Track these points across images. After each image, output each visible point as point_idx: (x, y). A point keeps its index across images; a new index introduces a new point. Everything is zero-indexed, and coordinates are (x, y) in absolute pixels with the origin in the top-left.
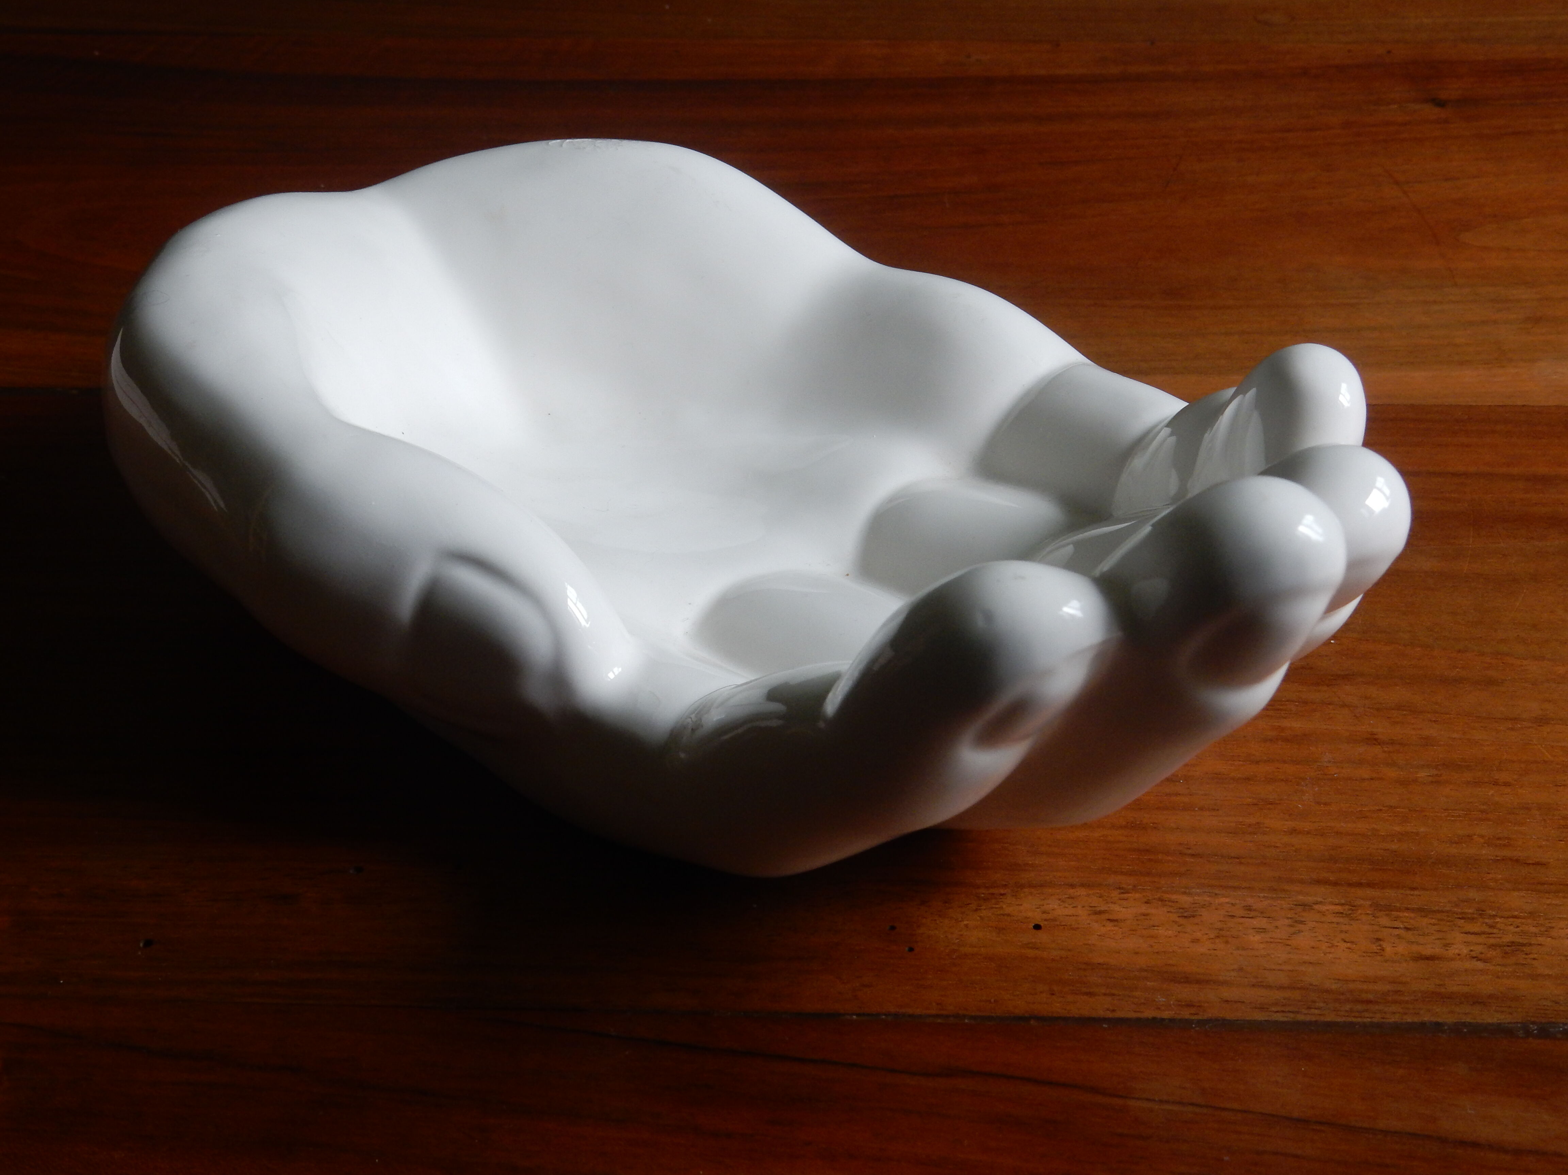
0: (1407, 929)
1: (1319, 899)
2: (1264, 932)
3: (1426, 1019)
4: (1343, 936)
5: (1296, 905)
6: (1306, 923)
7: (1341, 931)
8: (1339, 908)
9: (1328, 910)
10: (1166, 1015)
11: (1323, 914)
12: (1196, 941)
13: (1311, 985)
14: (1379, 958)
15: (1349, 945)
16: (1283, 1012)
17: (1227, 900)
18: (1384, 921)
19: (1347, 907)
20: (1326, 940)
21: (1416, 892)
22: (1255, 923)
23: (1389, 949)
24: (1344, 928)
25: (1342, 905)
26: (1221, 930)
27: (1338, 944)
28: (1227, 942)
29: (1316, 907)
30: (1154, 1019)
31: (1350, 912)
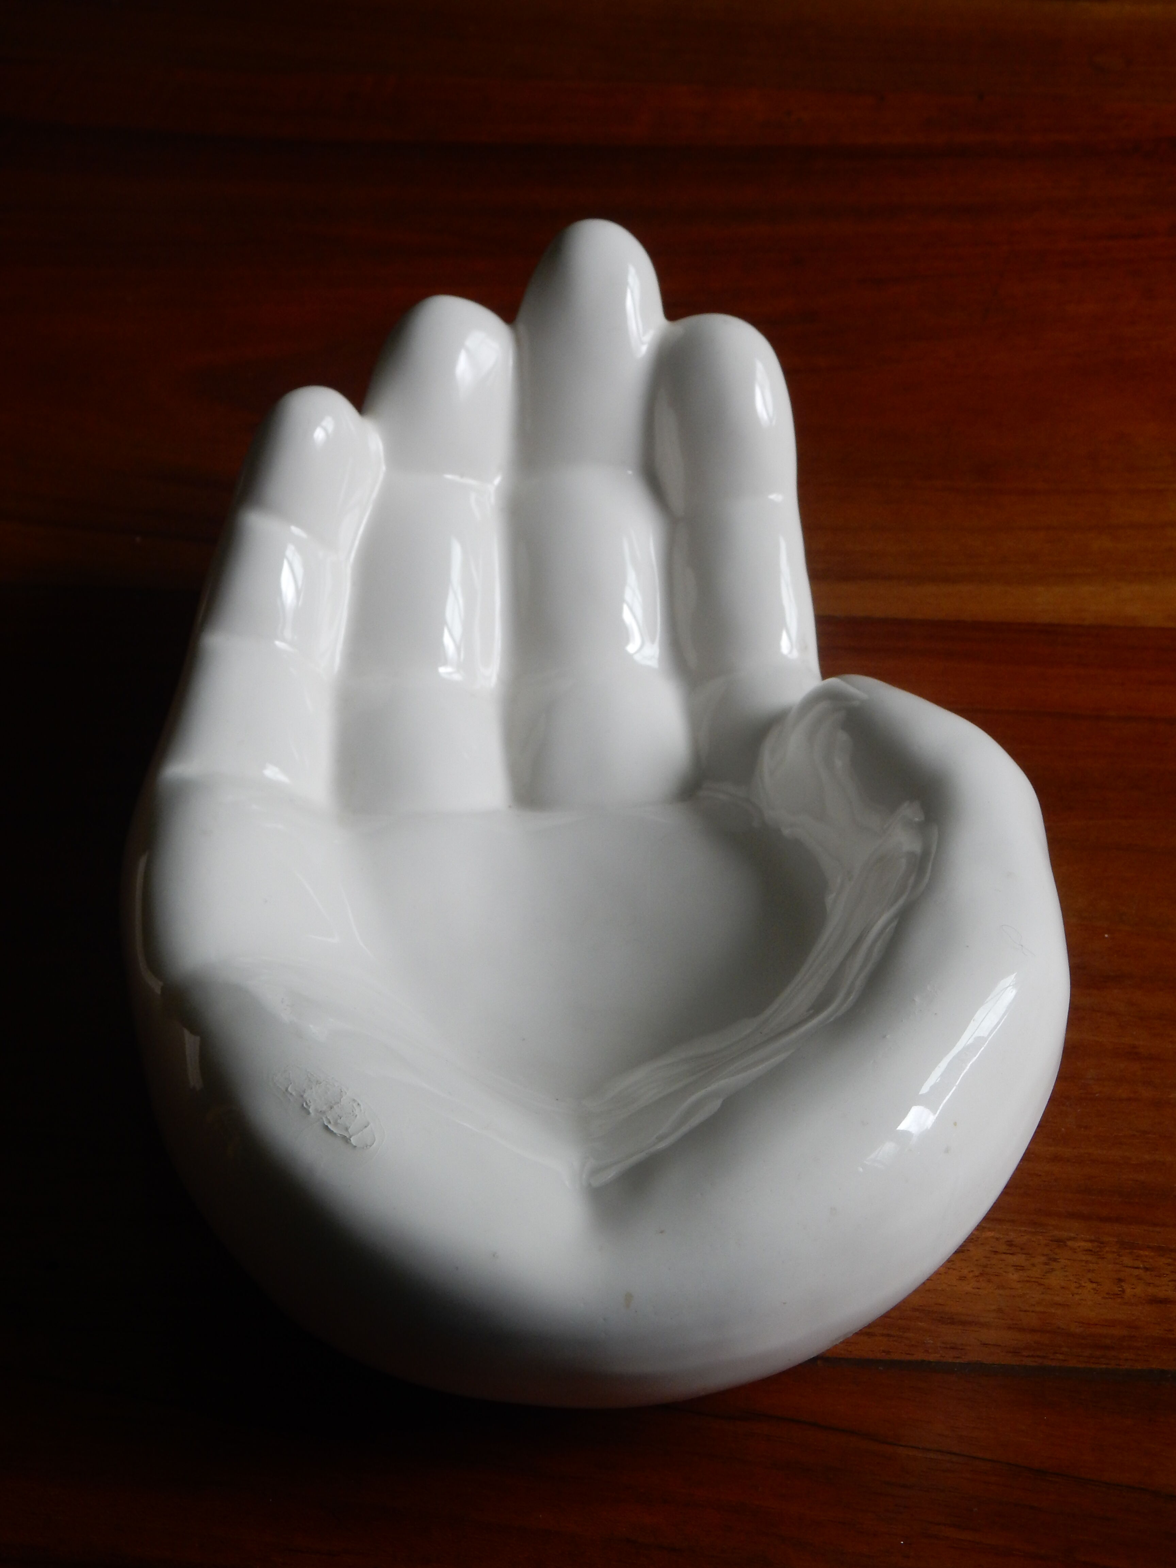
0: (1146, 1269)
1: (1072, 1235)
2: (1022, 1270)
3: (1154, 1366)
4: (1090, 1275)
5: (1051, 1241)
6: (1059, 1260)
7: (1089, 1271)
8: (1089, 1245)
9: (1079, 1247)
10: (933, 1357)
11: (1074, 1250)
12: (962, 1278)
13: (1059, 1328)
14: (1119, 1300)
15: (1094, 1285)
16: (1033, 1356)
17: (992, 1234)
18: (1127, 1260)
19: (1096, 1244)
20: (1075, 1280)
21: (1158, 1229)
22: (1013, 1259)
23: (1129, 1291)
24: (1091, 1266)
25: (1091, 1241)
26: (986, 1266)
27: (1086, 1284)
28: (989, 1281)
29: (1069, 1243)
30: (923, 1361)
31: (1098, 1249)
